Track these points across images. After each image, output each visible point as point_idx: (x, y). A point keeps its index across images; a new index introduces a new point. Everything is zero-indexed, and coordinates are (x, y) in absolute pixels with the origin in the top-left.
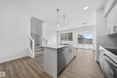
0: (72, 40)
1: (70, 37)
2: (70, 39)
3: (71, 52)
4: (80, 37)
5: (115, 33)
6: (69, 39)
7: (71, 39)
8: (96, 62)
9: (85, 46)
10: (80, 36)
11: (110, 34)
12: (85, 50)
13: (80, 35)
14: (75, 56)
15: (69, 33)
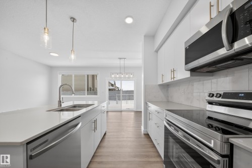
0: (96, 93)
1: (90, 86)
2: (91, 90)
3: (95, 128)
4: (111, 87)
5: (173, 80)
6: (88, 90)
7: (93, 90)
8: (143, 136)
9: (122, 105)
10: (110, 85)
11: (164, 82)
12: (123, 113)
13: (111, 83)
14: (105, 134)
15: (88, 76)
